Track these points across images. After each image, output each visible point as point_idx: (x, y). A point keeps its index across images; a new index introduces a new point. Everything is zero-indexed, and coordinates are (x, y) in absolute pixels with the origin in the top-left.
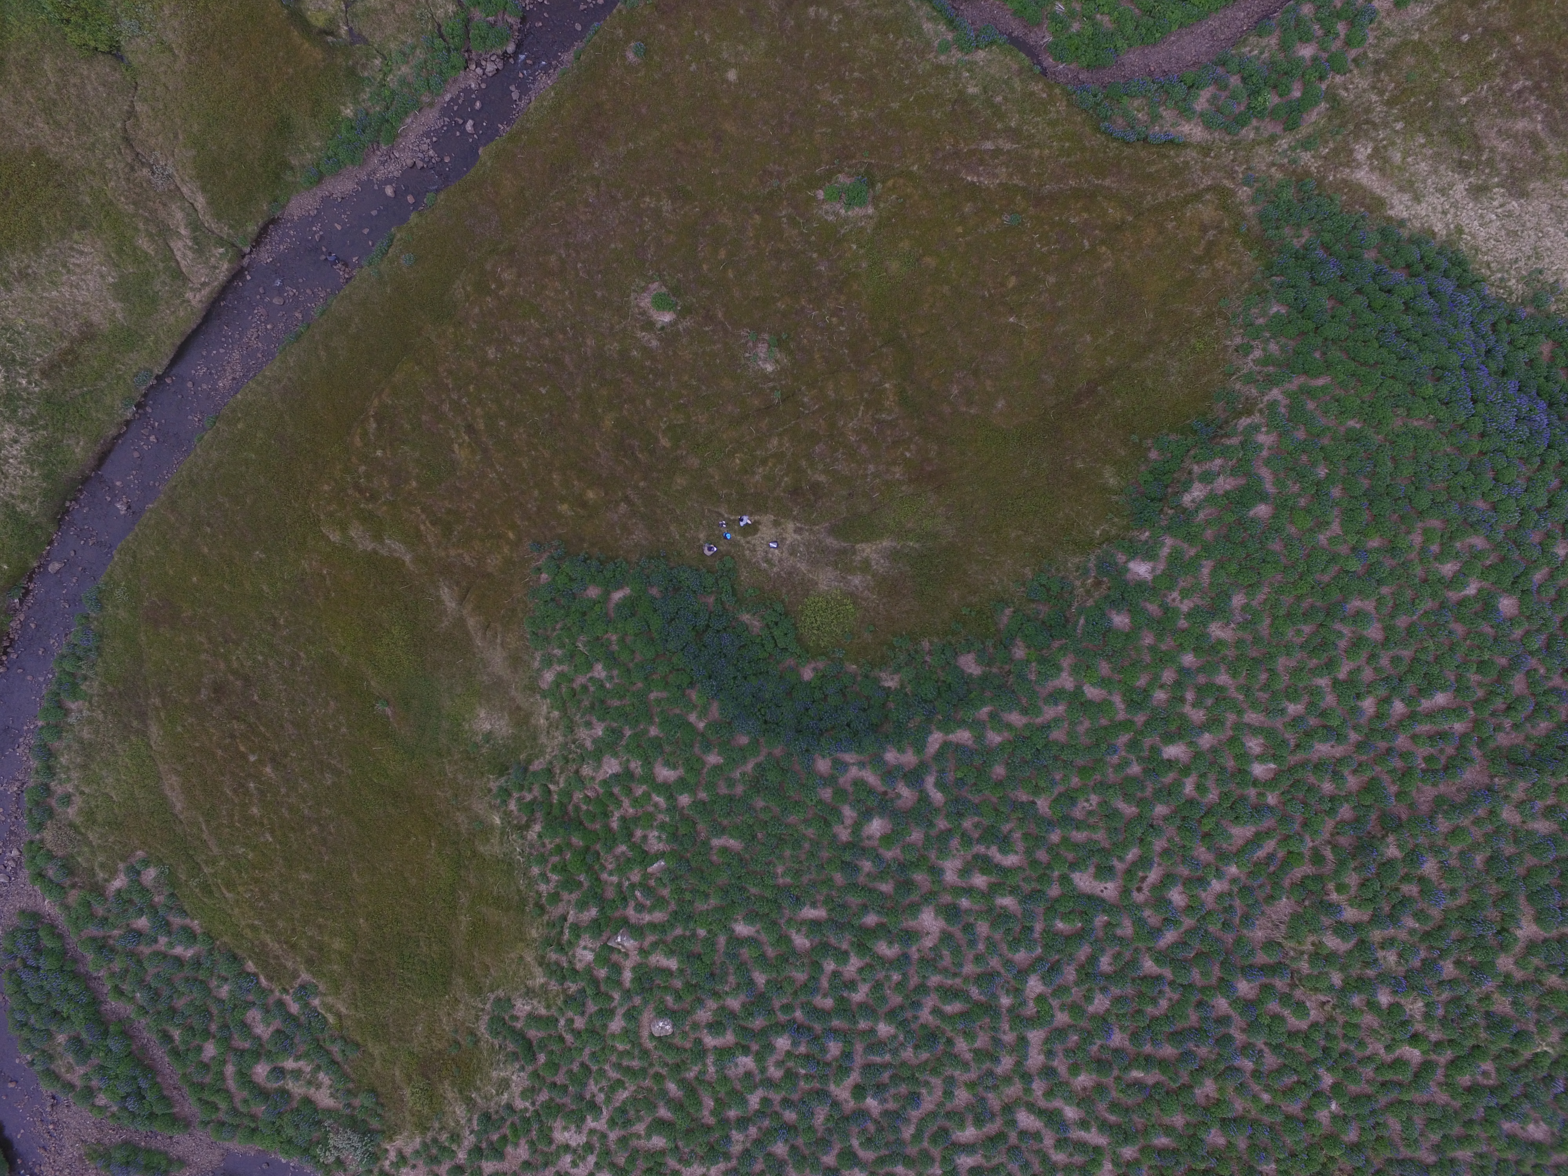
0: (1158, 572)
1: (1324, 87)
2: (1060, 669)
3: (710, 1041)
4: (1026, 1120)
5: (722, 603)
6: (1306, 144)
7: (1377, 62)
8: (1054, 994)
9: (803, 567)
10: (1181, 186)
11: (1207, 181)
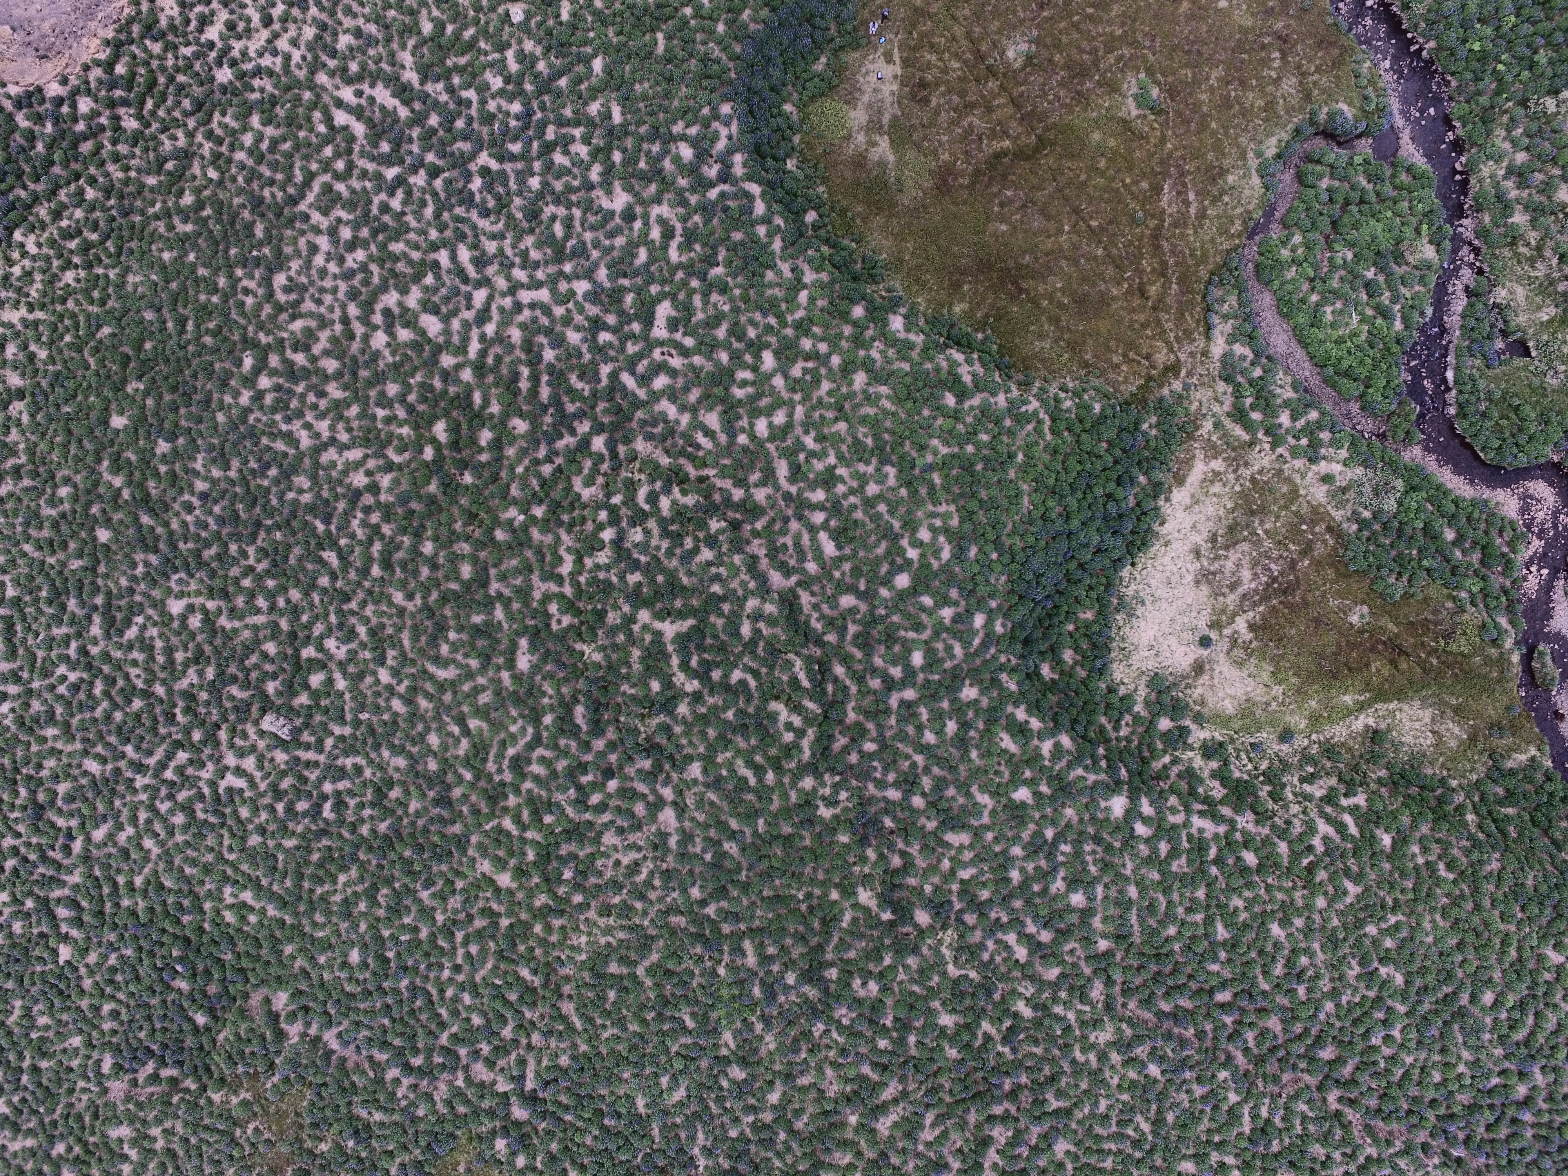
0: (897, 335)
1: (1260, 435)
3: (510, 54)
4: (480, 296)
5: (832, 40)
6: (1217, 425)
7: (1281, 471)
8: (577, 303)
10: (1177, 339)
11: (1183, 357)
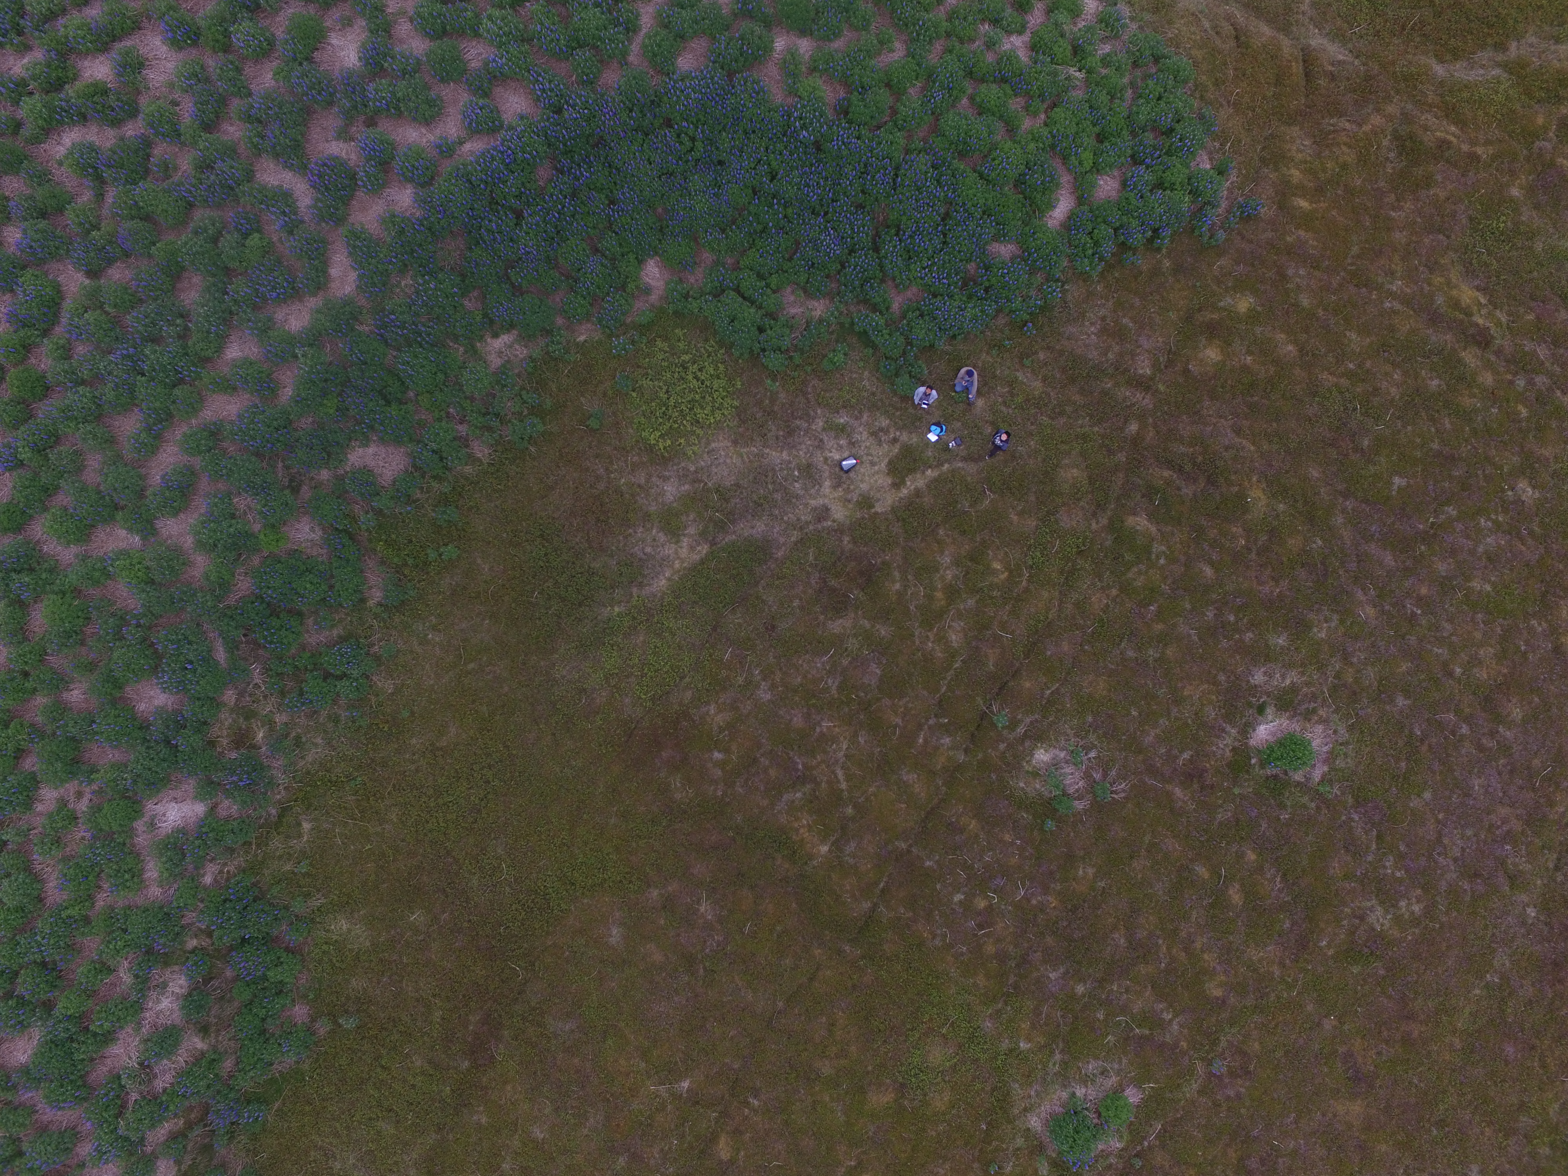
0: (140, 825)
2: (200, 545)
5: (875, 308)
9: (776, 456)
